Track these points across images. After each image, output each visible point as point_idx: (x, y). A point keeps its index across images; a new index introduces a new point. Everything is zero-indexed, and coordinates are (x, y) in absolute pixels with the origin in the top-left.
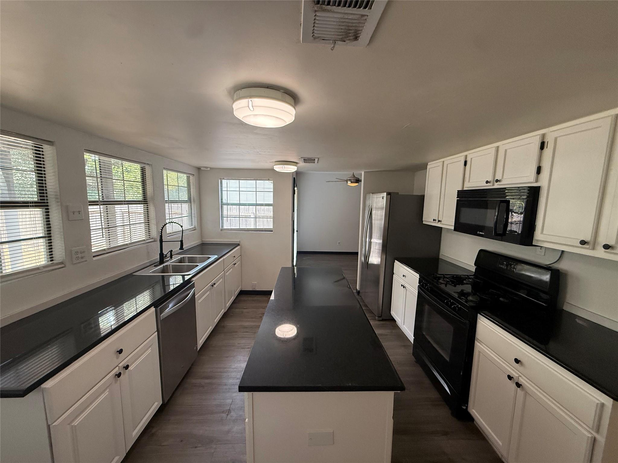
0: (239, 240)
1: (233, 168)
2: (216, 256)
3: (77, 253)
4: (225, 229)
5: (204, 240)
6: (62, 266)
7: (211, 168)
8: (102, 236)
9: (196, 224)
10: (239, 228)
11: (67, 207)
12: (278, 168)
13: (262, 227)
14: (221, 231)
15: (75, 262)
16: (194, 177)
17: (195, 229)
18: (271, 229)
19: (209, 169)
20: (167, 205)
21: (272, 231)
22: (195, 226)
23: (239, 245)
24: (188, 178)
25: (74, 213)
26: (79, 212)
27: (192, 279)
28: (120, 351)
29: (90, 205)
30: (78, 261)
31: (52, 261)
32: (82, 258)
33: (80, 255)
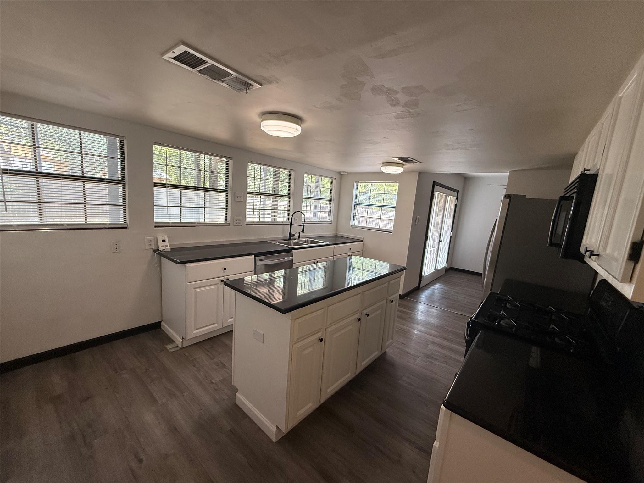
0: (362, 237)
1: (373, 172)
2: (329, 243)
3: (237, 220)
4: (354, 226)
5: (337, 233)
6: (229, 225)
7: (348, 173)
8: (253, 214)
9: (333, 219)
10: (365, 226)
11: (235, 193)
12: (385, 170)
13: (384, 228)
14: (351, 227)
15: (235, 224)
16: (336, 180)
17: (331, 222)
18: (391, 230)
19: (347, 173)
20: (304, 200)
21: (392, 232)
22: (331, 220)
23: (362, 241)
24: (332, 181)
25: (238, 197)
26: (241, 197)
27: (293, 251)
28: (225, 269)
29: (247, 194)
30: (237, 225)
31: (226, 221)
32: (239, 223)
33: (238, 221)
